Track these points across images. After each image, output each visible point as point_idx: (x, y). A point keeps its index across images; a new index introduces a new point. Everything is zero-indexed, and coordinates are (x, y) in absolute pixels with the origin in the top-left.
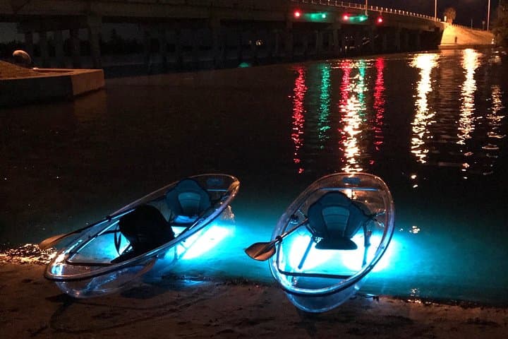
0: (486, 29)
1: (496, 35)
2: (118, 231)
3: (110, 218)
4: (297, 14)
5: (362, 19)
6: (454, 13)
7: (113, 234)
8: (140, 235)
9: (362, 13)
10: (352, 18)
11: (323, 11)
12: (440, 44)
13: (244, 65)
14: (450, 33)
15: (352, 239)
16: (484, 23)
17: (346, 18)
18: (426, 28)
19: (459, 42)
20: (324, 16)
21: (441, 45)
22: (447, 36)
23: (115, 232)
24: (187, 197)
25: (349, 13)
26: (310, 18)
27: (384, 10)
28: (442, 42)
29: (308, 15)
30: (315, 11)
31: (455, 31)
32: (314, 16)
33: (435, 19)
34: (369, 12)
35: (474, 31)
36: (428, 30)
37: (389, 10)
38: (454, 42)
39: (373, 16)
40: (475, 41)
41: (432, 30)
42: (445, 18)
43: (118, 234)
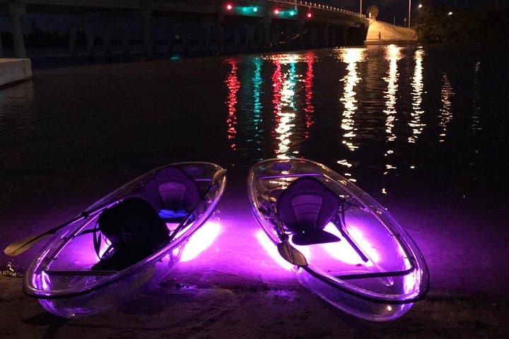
0: (407, 26)
1: (418, 32)
2: (98, 230)
3: (86, 215)
4: (229, 7)
5: (292, 13)
6: (377, 10)
7: (93, 234)
8: (124, 234)
9: (291, 8)
10: (282, 13)
11: (254, 5)
12: (365, 39)
13: (174, 58)
14: (375, 29)
15: (324, 230)
16: (405, 20)
17: (277, 12)
18: (352, 24)
19: (383, 38)
20: (255, 10)
21: (367, 40)
22: (372, 31)
23: (94, 231)
24: (169, 188)
25: (279, 7)
26: (241, 11)
27: (313, 5)
28: (367, 37)
29: (239, 8)
30: (247, 5)
31: (379, 27)
32: (245, 10)
33: (361, 16)
34: (299, 7)
35: (397, 28)
36: (353, 26)
37: (317, 5)
38: (378, 38)
39: (302, 11)
40: (398, 37)
41: (358, 26)
42: (370, 14)
43: (98, 233)
